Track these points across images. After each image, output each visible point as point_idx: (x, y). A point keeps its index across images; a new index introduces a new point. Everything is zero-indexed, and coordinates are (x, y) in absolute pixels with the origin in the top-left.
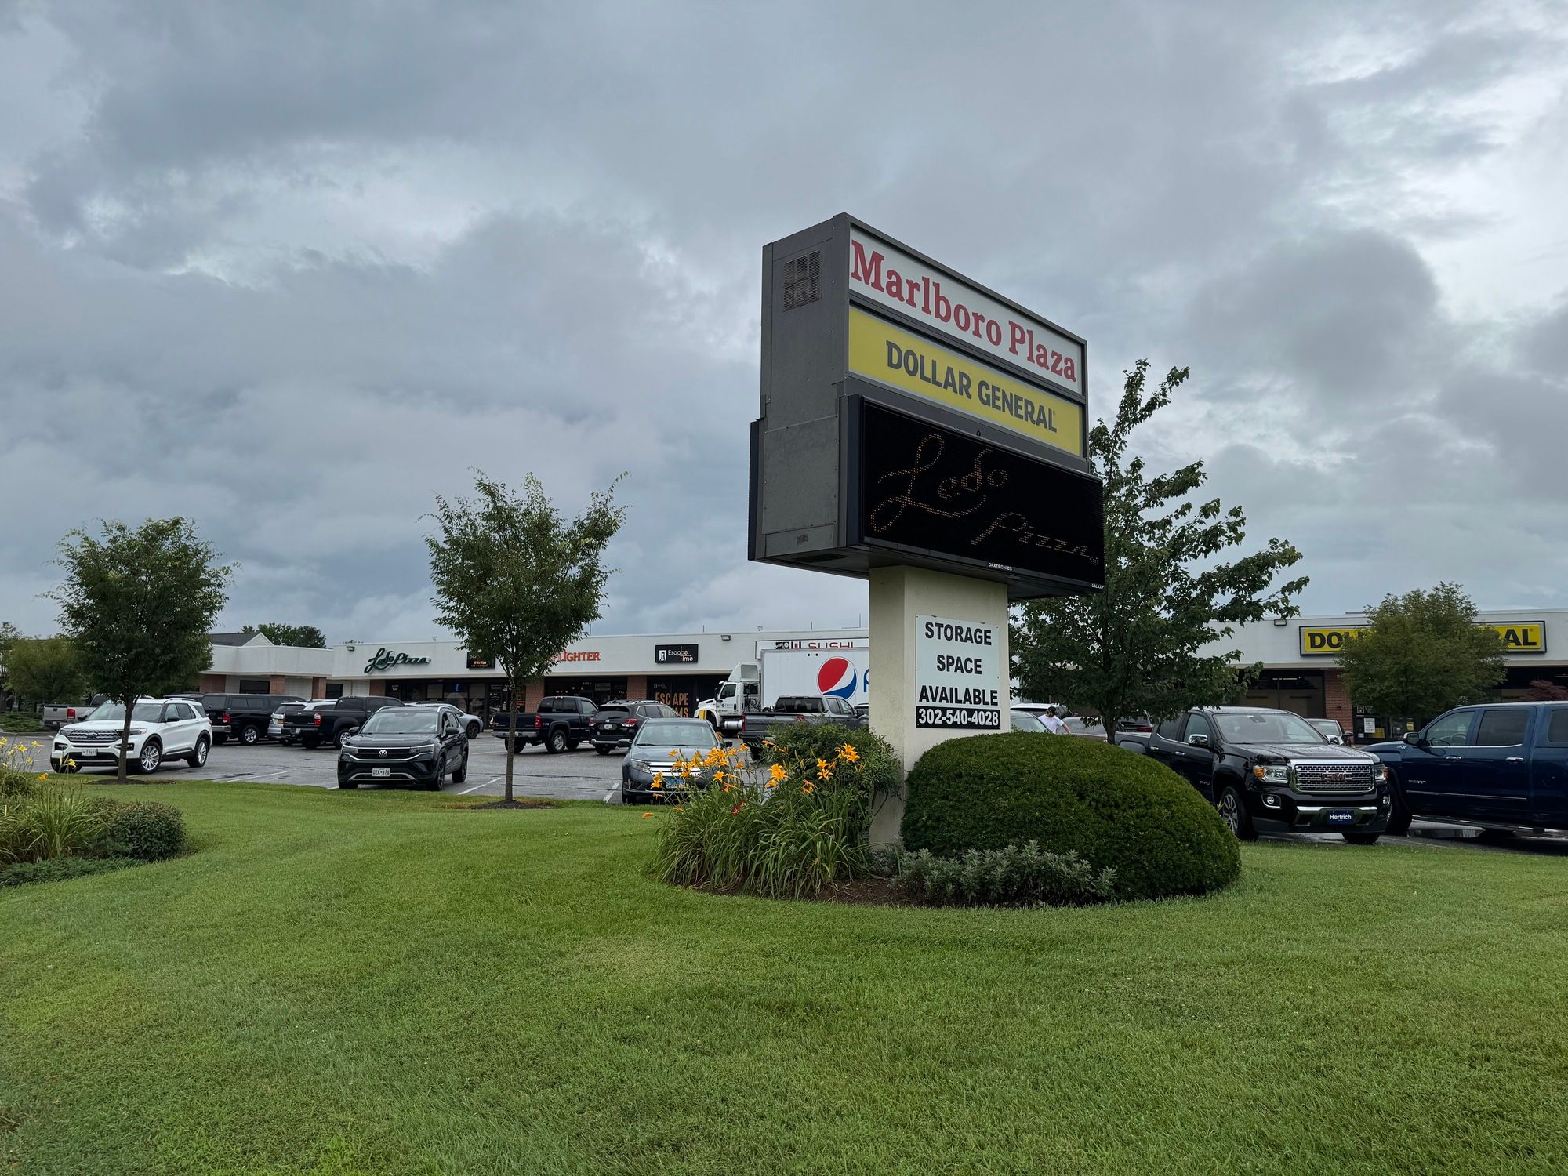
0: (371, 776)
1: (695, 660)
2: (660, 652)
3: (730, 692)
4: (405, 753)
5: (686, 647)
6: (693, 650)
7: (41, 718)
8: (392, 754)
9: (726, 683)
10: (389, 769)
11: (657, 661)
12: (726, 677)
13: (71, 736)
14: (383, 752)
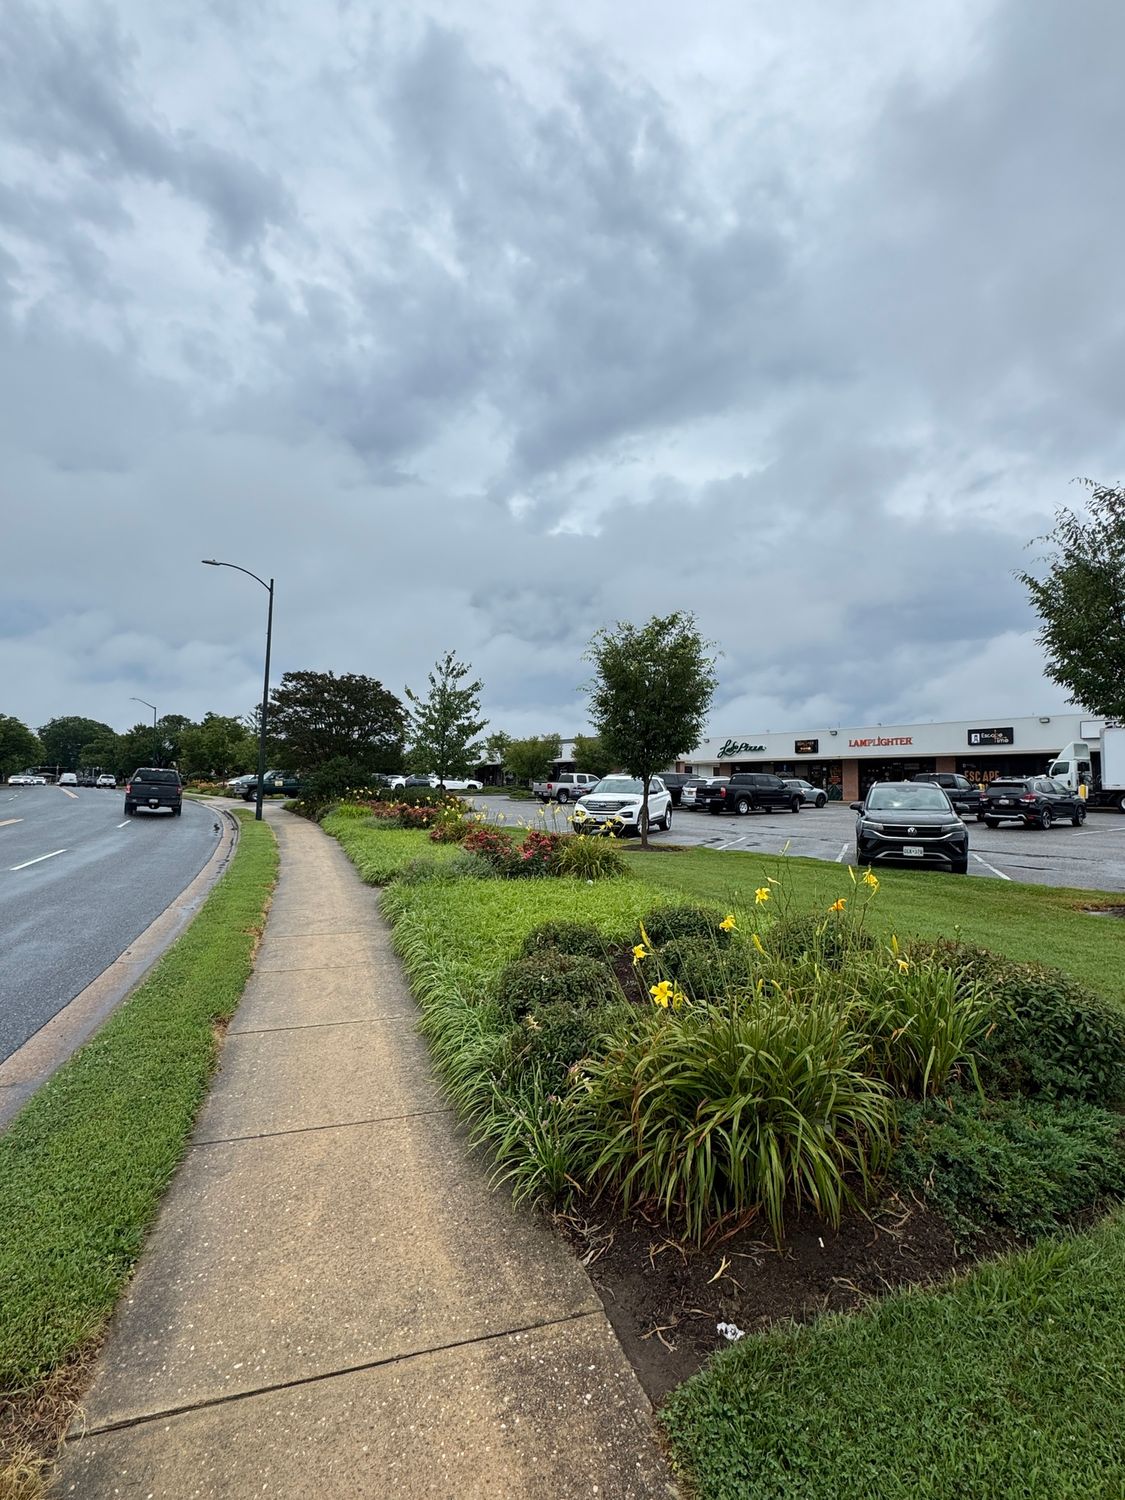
0: (902, 855)
1: (1011, 742)
2: (973, 735)
3: (1062, 769)
4: (938, 832)
5: (999, 730)
6: (1008, 733)
7: (531, 790)
8: (921, 832)
9: (1056, 761)
10: (922, 849)
11: (970, 743)
12: (1055, 756)
13: (587, 805)
14: (911, 830)
